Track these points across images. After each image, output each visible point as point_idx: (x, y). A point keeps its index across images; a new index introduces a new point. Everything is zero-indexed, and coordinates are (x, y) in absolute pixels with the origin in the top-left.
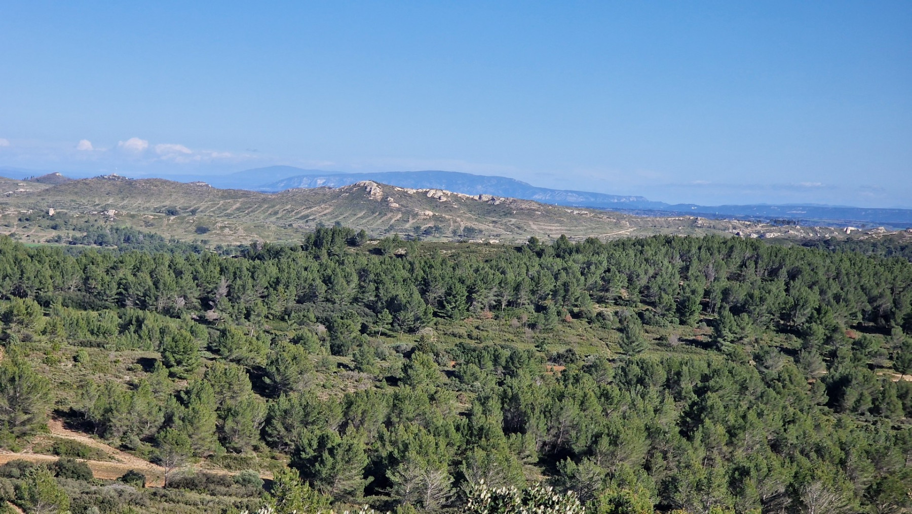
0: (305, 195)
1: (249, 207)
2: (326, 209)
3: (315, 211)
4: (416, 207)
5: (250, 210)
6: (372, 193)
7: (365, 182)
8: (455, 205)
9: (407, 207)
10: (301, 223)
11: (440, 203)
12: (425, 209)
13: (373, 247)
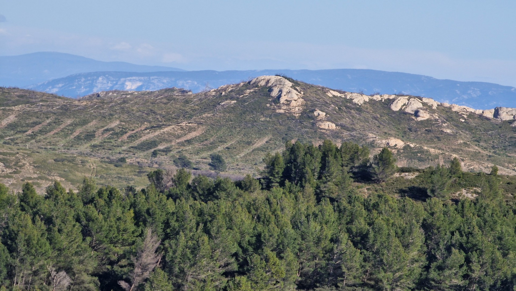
0: (147, 101)
1: (36, 124)
2: (191, 130)
3: (169, 134)
5: (37, 128)
6: (283, 100)
7: (268, 77)
9: (353, 130)
10: (142, 157)
12: (387, 135)
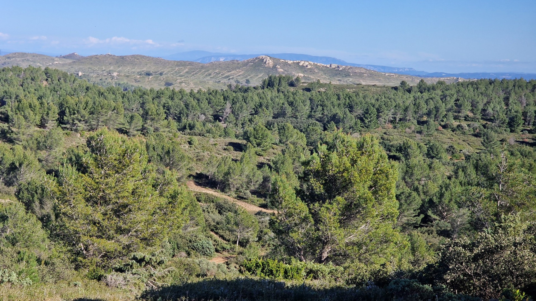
0: (226, 64)
1: (194, 71)
2: (240, 72)
3: (233, 73)
4: (293, 71)
5: (194, 73)
6: (267, 63)
7: (262, 56)
8: (316, 70)
9: (288, 71)
10: (225, 80)
11: (307, 69)
12: (298, 72)
13: (305, 87)
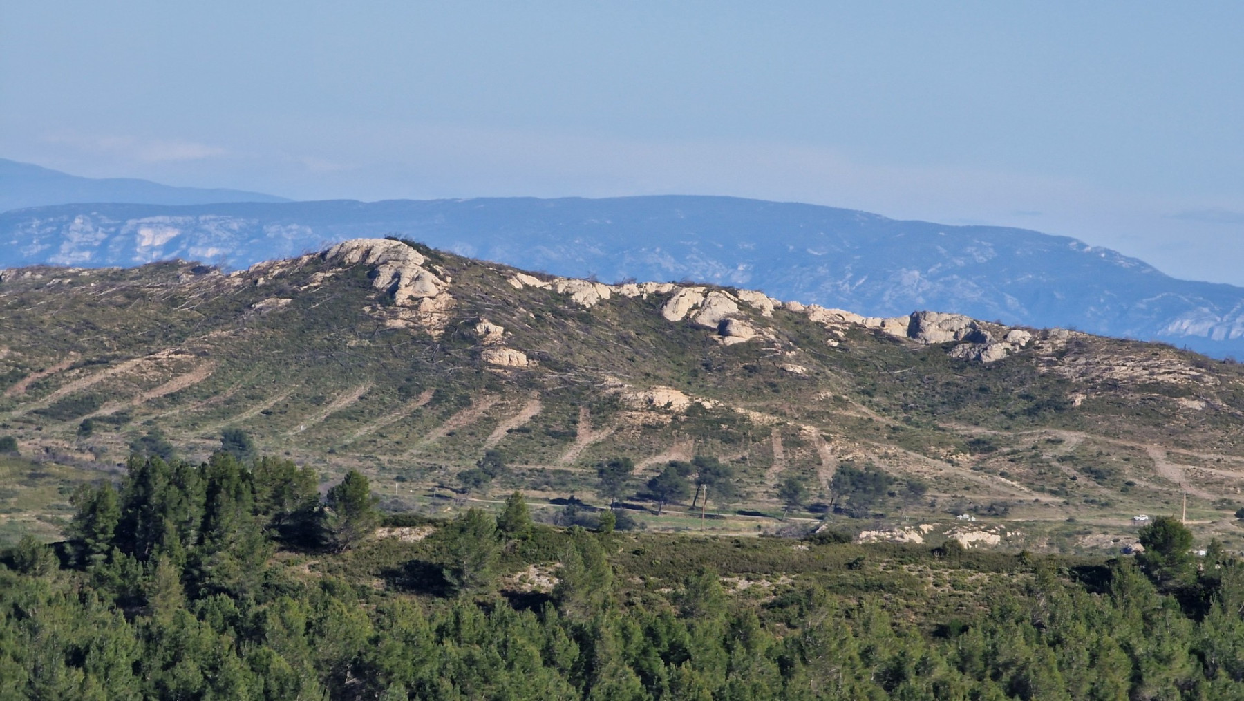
0: (77, 300)
2: (180, 369)
3: (127, 379)
4: (611, 368)
6: (402, 297)
7: (367, 243)
8: (797, 360)
9: (570, 367)
11: (725, 349)
12: (650, 380)
13: (404, 556)
